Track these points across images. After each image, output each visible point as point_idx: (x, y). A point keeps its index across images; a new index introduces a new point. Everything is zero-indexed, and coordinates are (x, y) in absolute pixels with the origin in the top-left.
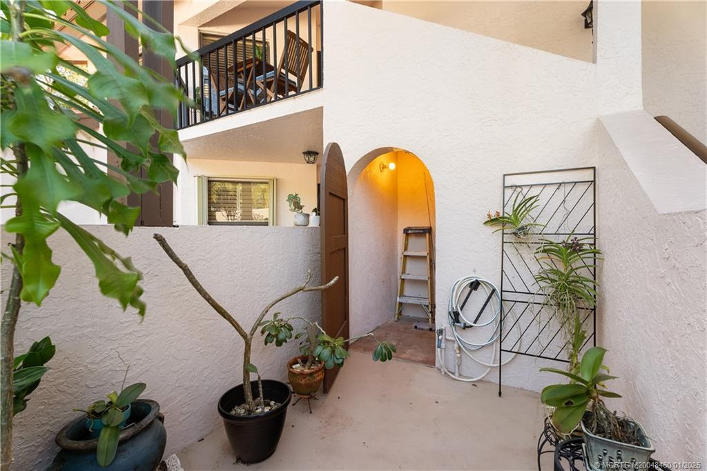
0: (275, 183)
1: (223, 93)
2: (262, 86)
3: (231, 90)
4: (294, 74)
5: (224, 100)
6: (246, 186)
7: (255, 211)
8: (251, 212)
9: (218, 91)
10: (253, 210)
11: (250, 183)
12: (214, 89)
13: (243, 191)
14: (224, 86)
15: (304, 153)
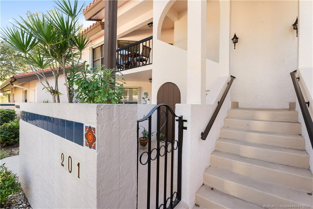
0: (140, 88)
1: (124, 62)
2: (136, 61)
3: (127, 61)
4: (144, 56)
5: (124, 64)
6: (131, 89)
7: (134, 97)
8: (132, 97)
9: (123, 61)
10: (133, 96)
11: (132, 88)
12: (122, 61)
13: (130, 91)
14: (125, 59)
15: (149, 79)
